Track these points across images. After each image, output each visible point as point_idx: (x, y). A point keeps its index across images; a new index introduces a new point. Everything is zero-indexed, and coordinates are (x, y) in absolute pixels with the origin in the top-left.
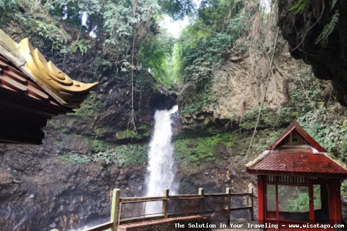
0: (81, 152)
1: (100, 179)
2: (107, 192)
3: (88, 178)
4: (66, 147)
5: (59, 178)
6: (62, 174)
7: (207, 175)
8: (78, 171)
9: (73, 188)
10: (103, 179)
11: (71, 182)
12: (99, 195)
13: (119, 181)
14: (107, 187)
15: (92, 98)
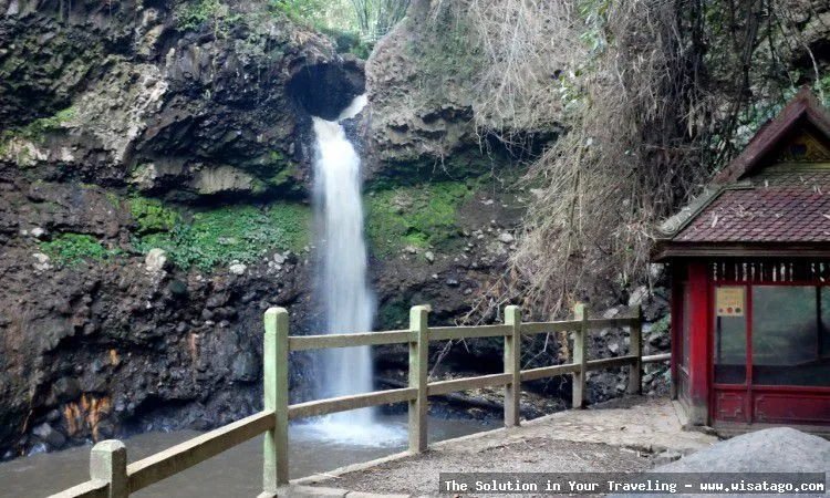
0: (99, 231)
1: (159, 304)
2: (183, 340)
3: (127, 304)
4: (59, 220)
5: (49, 304)
6: (54, 294)
7: (453, 286)
8: (98, 285)
9: (89, 330)
10: (169, 304)
11: (81, 315)
12: (162, 347)
13: (211, 309)
14: (181, 328)
15: (119, 75)
